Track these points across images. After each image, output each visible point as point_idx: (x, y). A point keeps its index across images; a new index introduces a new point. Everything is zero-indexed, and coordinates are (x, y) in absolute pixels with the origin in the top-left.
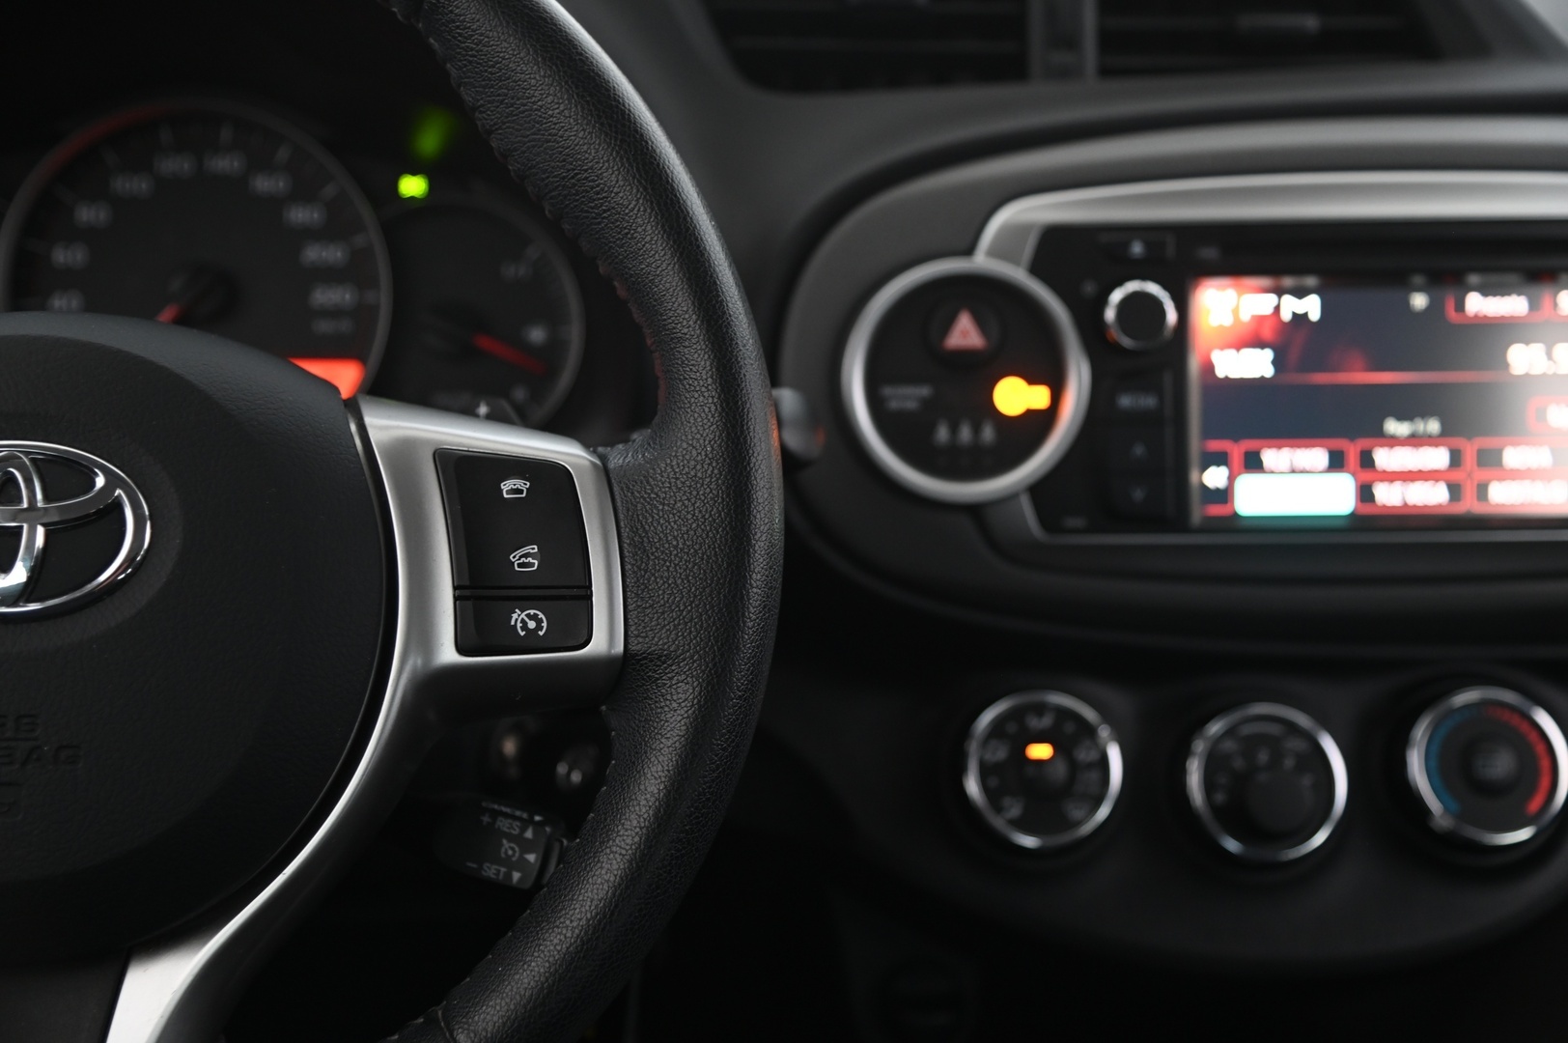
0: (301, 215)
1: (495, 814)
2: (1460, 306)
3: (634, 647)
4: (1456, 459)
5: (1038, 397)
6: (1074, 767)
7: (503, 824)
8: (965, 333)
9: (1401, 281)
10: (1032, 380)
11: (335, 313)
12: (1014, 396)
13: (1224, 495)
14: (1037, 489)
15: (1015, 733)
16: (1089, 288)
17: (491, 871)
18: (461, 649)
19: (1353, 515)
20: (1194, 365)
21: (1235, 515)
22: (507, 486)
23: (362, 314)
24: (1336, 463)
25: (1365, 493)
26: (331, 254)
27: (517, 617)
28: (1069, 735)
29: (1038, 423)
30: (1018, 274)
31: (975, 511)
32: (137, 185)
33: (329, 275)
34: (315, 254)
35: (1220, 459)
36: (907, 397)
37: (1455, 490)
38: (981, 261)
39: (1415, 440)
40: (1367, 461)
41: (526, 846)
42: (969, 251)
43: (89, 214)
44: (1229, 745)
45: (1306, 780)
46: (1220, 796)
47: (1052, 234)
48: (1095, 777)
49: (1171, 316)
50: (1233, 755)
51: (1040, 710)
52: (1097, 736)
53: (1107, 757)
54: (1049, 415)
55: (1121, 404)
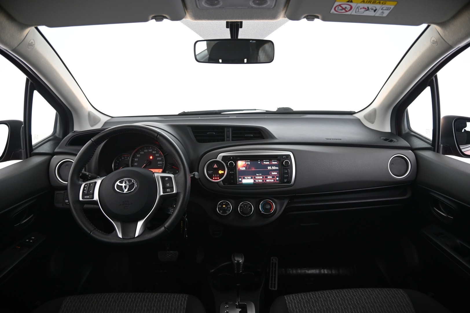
0: (157, 155)
1: (169, 208)
2: (263, 163)
3: (178, 192)
4: (263, 178)
5: (223, 172)
6: (227, 207)
7: (170, 209)
8: (215, 166)
9: (257, 160)
10: (222, 171)
11: (159, 164)
12: (221, 172)
13: (241, 181)
14: (222, 181)
15: (222, 204)
16: (227, 162)
17: (169, 213)
18: (163, 193)
19: (253, 183)
20: (237, 169)
21: (242, 183)
22: (166, 179)
23: (162, 164)
24: (252, 178)
25: (255, 181)
26: (160, 159)
27: (167, 190)
28: (227, 205)
29: (223, 174)
30: (221, 161)
31: (217, 183)
32: (142, 153)
33: (160, 161)
34: (158, 159)
35: (241, 178)
36: (210, 172)
37: (263, 180)
38: (217, 159)
39: (259, 176)
40: (255, 178)
41: (172, 210)
42: (216, 158)
43: (138, 156)
44: (242, 205)
45: (250, 209)
46: (241, 210)
47: (224, 157)
48: (229, 208)
49: (234, 164)
50: (242, 206)
51: (224, 202)
52: (229, 205)
53: (230, 206)
54: (224, 174)
55: (230, 172)
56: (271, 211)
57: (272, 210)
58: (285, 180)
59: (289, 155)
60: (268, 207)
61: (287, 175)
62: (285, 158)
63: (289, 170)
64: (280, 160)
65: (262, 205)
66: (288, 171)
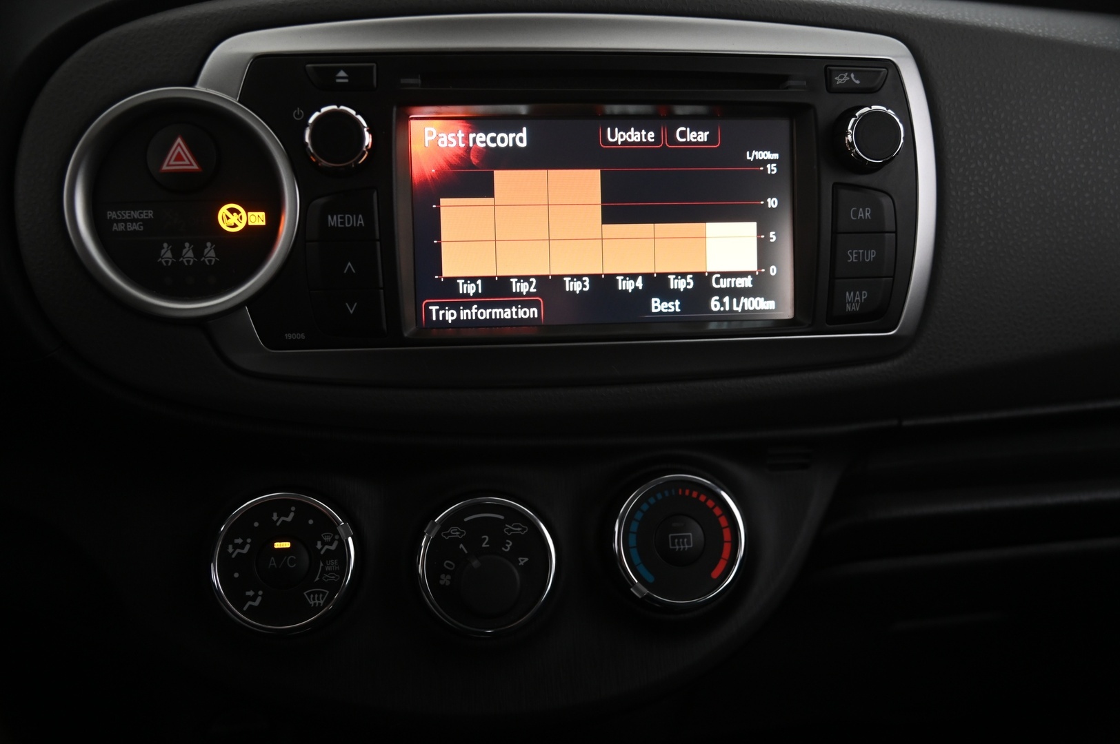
5: (258, 219)
6: (314, 556)
8: (180, 158)
10: (249, 205)
12: (235, 218)
14: (252, 301)
15: (258, 528)
16: (295, 110)
28: (309, 529)
29: (259, 240)
30: (230, 101)
36: (129, 220)
38: (201, 89)
42: (192, 82)
44: (455, 532)
45: (523, 561)
46: (445, 580)
47: (263, 64)
48: (332, 565)
49: (368, 139)
50: (457, 541)
51: (281, 506)
52: (331, 525)
53: (343, 546)
54: (267, 234)
55: (334, 221)
56: (715, 574)
57: (721, 566)
58: (849, 296)
59: (889, 67)
60: (690, 537)
61: (872, 254)
62: (849, 90)
63: (886, 202)
64: (808, 107)
65: (634, 527)
66: (877, 210)
